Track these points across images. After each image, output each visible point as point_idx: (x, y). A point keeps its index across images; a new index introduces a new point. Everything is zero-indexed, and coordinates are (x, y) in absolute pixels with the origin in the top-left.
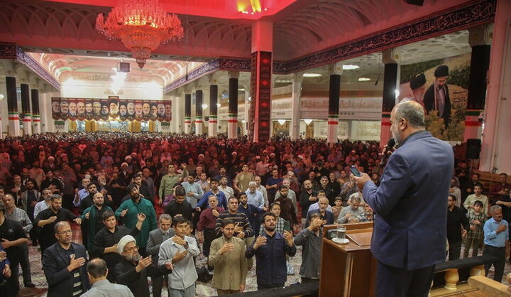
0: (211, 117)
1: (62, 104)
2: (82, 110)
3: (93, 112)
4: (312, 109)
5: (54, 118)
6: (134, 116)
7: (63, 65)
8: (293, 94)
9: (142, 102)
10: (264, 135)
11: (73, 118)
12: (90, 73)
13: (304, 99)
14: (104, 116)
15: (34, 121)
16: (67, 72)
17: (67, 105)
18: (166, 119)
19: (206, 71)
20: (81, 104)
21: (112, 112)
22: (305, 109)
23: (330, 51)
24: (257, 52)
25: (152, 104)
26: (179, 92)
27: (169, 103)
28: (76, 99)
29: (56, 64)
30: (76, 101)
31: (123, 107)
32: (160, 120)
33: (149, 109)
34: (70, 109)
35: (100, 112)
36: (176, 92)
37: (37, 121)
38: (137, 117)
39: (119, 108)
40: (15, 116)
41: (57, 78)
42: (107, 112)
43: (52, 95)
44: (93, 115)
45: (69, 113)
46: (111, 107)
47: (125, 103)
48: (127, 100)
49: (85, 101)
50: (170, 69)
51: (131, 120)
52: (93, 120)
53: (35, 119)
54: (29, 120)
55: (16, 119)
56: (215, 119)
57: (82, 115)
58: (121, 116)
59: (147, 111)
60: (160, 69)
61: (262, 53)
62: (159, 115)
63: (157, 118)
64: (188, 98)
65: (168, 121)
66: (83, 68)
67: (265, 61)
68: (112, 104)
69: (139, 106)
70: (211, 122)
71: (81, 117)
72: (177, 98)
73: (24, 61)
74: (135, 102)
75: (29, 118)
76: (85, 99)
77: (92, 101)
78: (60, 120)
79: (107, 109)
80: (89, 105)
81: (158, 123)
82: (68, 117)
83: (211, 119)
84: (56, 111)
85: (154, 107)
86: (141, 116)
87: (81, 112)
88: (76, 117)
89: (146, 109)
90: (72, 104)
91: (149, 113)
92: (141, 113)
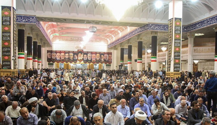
0: (138, 60)
1: (53, 54)
3: (69, 58)
5: (48, 61)
6: (91, 61)
7: (55, 32)
8: (189, 45)
9: (96, 53)
10: (177, 67)
12: (68, 37)
14: (75, 61)
15: (38, 62)
16: (56, 36)
17: (55, 54)
18: (108, 62)
19: (138, 32)
20: (63, 54)
21: (79, 58)
22: (196, 54)
24: (173, 18)
25: (101, 54)
26: (116, 48)
27: (111, 54)
28: (60, 51)
29: (52, 31)
30: (60, 52)
31: (85, 55)
32: (105, 63)
34: (57, 56)
35: (73, 58)
36: (115, 48)
37: (39, 62)
38: (93, 61)
39: (83, 56)
40: (30, 58)
41: (51, 39)
42: (76, 58)
43: (47, 49)
44: (69, 60)
45: (56, 59)
46: (79, 56)
47: (87, 53)
48: (88, 52)
49: (65, 52)
50: (113, 34)
51: (89, 63)
52: (69, 63)
53: (39, 61)
56: (141, 61)
57: (63, 60)
58: (84, 61)
59: (98, 58)
60: (107, 34)
61: (176, 19)
62: (105, 60)
63: (104, 62)
64: (122, 50)
65: (110, 63)
66: (65, 34)
68: (79, 54)
69: (94, 55)
70: (138, 62)
71: (63, 61)
72: (115, 51)
73: (39, 26)
74: (92, 53)
75: (36, 60)
77: (69, 52)
78: (51, 62)
79: (77, 57)
80: (67, 54)
81: (104, 65)
82: (56, 61)
83: (139, 61)
84: (49, 58)
85: (102, 56)
86: (95, 61)
87: (62, 58)
88: (60, 61)
89: (98, 57)
90: (58, 54)
91: (100, 59)
92: (95, 59)
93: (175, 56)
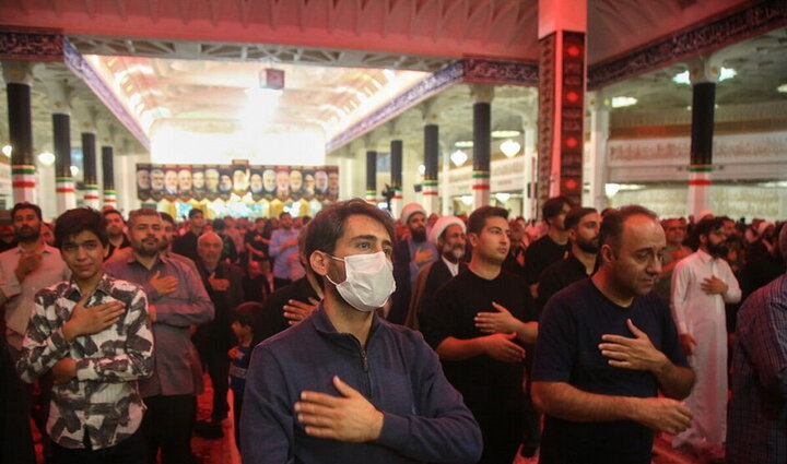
0: (427, 185)
1: (154, 174)
2: (187, 184)
3: (205, 187)
4: (633, 163)
5: (140, 197)
6: (274, 194)
7: (155, 105)
8: (593, 134)
9: (289, 170)
12: (201, 120)
13: (617, 143)
14: (223, 194)
15: (106, 200)
16: (163, 119)
17: (161, 175)
18: (329, 197)
20: (185, 174)
22: (619, 163)
23: (722, 22)
24: (554, 34)
27: (335, 170)
28: (178, 165)
29: (144, 100)
30: (177, 169)
31: (256, 177)
32: (319, 200)
33: (300, 182)
34: (167, 182)
35: (218, 188)
37: (109, 201)
38: (279, 194)
39: (250, 180)
40: (67, 185)
41: (146, 128)
42: (228, 186)
43: (137, 159)
44: (206, 192)
45: (164, 190)
46: (236, 179)
47: (259, 171)
49: (192, 169)
50: (341, 107)
51: (269, 200)
53: (108, 197)
54: (96, 198)
55: (70, 190)
56: (434, 189)
57: (186, 193)
58: (253, 194)
60: (323, 107)
61: (567, 35)
62: (317, 192)
63: (314, 196)
64: (372, 158)
65: (333, 200)
66: (190, 110)
67: (573, 51)
68: (237, 172)
69: (283, 175)
70: (426, 194)
71: (185, 196)
73: (81, 71)
74: (276, 169)
75: (94, 193)
76: (191, 166)
77: (204, 169)
78: (150, 201)
79: (229, 182)
80: (199, 175)
81: (315, 205)
82: (164, 196)
83: (430, 189)
84: (144, 186)
85: (309, 177)
86: (287, 194)
87: (186, 188)
88: (177, 195)
89: (295, 180)
90: (171, 174)
91: (302, 188)
92: (286, 188)
93: (563, 167)
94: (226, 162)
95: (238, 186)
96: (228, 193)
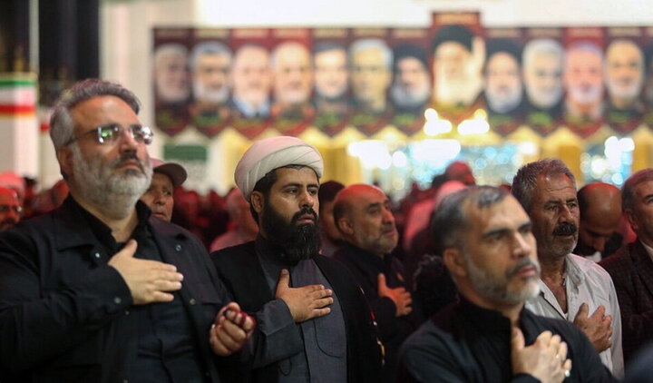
1: (202, 58)
2: (296, 85)
3: (350, 96)
6: (558, 114)
9: (604, 38)
11: (252, 127)
14: (405, 116)
17: (222, 58)
20: (291, 55)
21: (444, 94)
28: (271, 31)
30: (270, 41)
31: (503, 62)
34: (240, 80)
35: (388, 94)
38: (574, 112)
39: (485, 72)
42: (419, 92)
43: (153, 13)
44: (351, 109)
45: (230, 103)
46: (441, 68)
47: (513, 43)
48: (523, 28)
49: (313, 41)
51: (542, 132)
52: (348, 136)
55: (25, 109)
57: (295, 112)
58: (492, 113)
59: (626, 81)
68: (446, 50)
69: (584, 57)
71: (290, 119)
74: (565, 37)
76: (310, 30)
77: (347, 39)
78: (190, 136)
80: (331, 60)
82: (229, 123)
84: (172, 93)
86: (596, 112)
87: (292, 97)
88: (267, 121)
89: (622, 70)
90: (250, 58)
91: (640, 98)
92: (594, 97)
94: (413, 17)
95: (447, 91)
96: (417, 111)
